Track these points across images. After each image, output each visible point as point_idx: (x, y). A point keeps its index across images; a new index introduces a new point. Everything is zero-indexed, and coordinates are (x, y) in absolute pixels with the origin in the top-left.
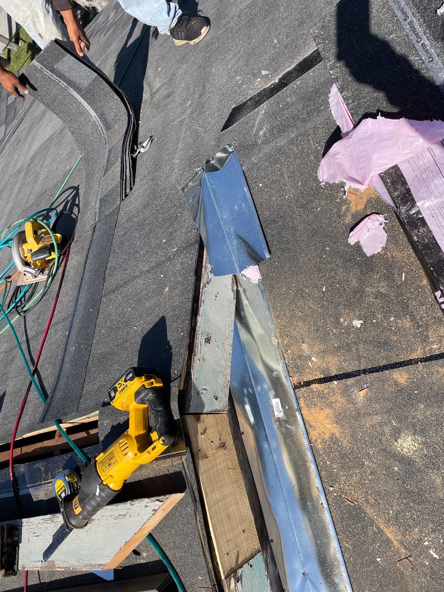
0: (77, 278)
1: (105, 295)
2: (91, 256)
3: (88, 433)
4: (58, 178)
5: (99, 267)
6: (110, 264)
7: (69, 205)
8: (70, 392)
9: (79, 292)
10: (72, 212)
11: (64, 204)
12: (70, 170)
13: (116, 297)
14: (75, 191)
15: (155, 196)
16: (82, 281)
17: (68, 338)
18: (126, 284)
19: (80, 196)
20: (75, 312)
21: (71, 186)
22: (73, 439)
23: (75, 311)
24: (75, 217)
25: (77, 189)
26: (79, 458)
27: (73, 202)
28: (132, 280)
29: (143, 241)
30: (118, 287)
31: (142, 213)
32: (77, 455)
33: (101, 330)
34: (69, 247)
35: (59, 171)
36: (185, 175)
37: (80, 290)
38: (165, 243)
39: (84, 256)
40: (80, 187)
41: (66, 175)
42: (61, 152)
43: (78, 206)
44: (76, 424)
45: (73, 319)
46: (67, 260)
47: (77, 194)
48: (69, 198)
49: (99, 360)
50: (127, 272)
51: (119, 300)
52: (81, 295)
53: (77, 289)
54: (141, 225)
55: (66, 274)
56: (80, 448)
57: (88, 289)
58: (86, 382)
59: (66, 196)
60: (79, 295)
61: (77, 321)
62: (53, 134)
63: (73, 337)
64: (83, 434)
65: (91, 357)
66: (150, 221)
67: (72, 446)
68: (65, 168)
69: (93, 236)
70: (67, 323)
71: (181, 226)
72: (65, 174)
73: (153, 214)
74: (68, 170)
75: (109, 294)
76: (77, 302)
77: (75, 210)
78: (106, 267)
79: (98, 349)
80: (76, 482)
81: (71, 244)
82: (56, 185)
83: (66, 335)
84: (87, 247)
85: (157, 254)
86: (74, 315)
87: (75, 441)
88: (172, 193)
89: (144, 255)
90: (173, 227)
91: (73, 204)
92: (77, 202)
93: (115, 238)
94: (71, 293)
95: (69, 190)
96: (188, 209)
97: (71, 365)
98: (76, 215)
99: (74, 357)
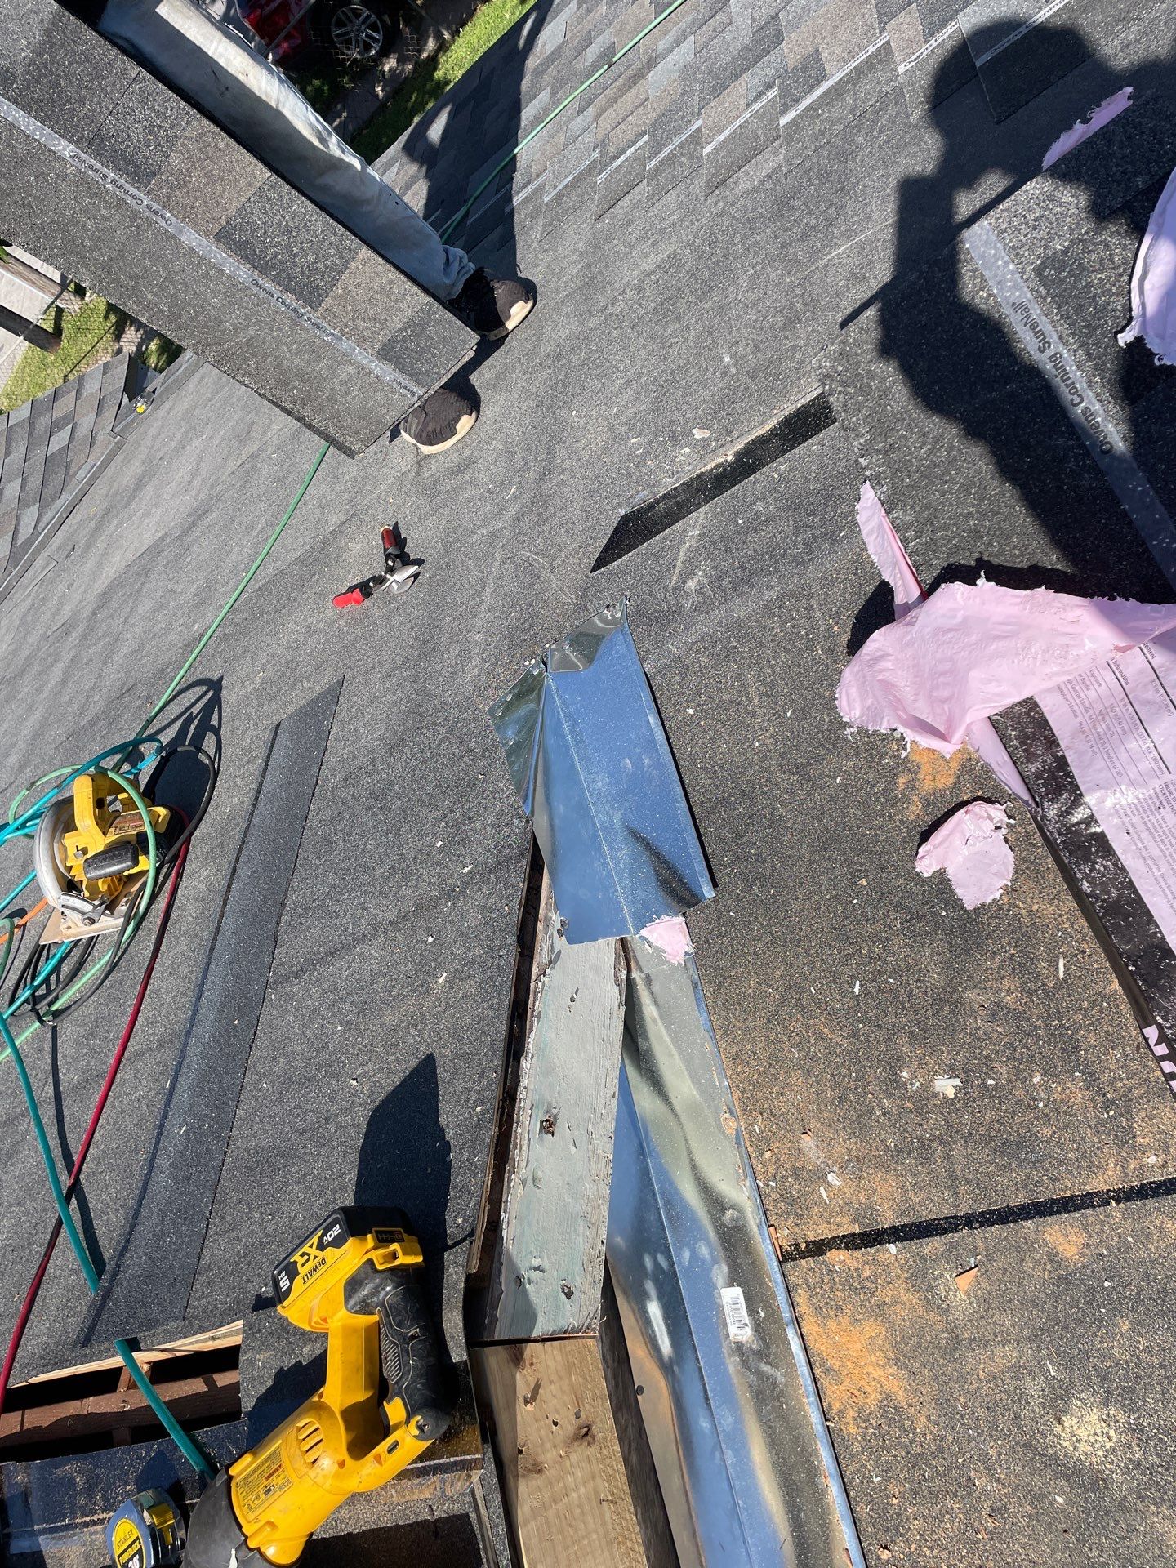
0: (203, 930)
1: (275, 982)
2: (243, 871)
3: (211, 1384)
4: (169, 654)
5: (265, 902)
6: (293, 897)
7: (193, 727)
8: (166, 1258)
9: (206, 971)
10: (199, 749)
11: (179, 723)
12: (201, 636)
13: (307, 990)
14: (211, 693)
15: (421, 722)
16: (215, 939)
17: (170, 1099)
18: (332, 954)
19: (224, 706)
20: (191, 1025)
21: (202, 677)
22: (168, 1398)
23: (193, 1021)
24: (207, 761)
25: (216, 686)
26: (182, 1457)
27: (206, 721)
28: (350, 947)
29: (384, 839)
30: (312, 963)
31: (385, 766)
32: (176, 1448)
33: (259, 1082)
34: (188, 841)
35: (171, 636)
36: (499, 675)
37: (208, 964)
38: (440, 850)
39: (226, 869)
40: (224, 682)
41: (189, 647)
42: (181, 587)
43: (217, 731)
44: (178, 1354)
45: (185, 1045)
46: (179, 877)
47: (216, 701)
48: (195, 710)
49: (250, 1169)
50: (338, 922)
51: (312, 999)
52: (210, 978)
53: (201, 958)
54: (379, 796)
55: (174, 915)
56: (188, 1426)
57: (231, 963)
58: (211, 1232)
59: (187, 704)
60: (205, 976)
61: (195, 1051)
62: (162, 539)
63: (182, 1096)
64: (196, 1386)
65: (229, 1160)
66: (404, 787)
67: (165, 1419)
68: (189, 629)
69: (252, 815)
70: (169, 1055)
71: (486, 808)
72: (188, 645)
73: (414, 769)
74: (196, 635)
75: (286, 979)
76: (199, 998)
77: (209, 743)
78: (283, 905)
79: (248, 1137)
80: (172, 1527)
81: (192, 834)
82: (162, 671)
83: (164, 1088)
84: (234, 845)
85: (420, 877)
86: (189, 1034)
87: (172, 1405)
88: (464, 719)
89: (386, 879)
90: (463, 807)
91: (205, 727)
92: (214, 722)
93: (311, 827)
94: (184, 970)
95: (196, 689)
96: (503, 763)
97: (174, 1177)
98: (208, 756)
99: (183, 1155)
